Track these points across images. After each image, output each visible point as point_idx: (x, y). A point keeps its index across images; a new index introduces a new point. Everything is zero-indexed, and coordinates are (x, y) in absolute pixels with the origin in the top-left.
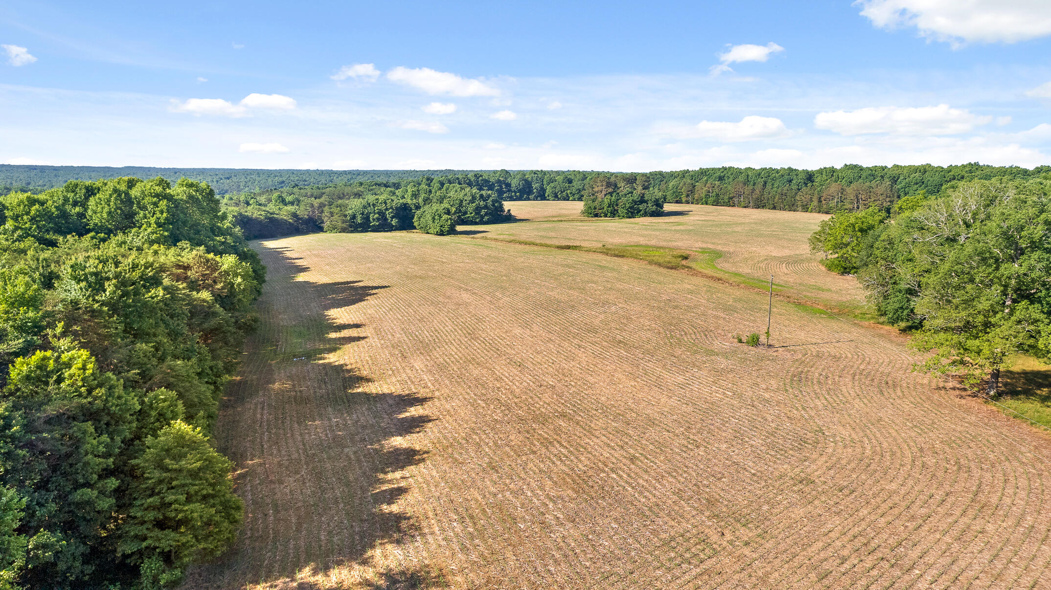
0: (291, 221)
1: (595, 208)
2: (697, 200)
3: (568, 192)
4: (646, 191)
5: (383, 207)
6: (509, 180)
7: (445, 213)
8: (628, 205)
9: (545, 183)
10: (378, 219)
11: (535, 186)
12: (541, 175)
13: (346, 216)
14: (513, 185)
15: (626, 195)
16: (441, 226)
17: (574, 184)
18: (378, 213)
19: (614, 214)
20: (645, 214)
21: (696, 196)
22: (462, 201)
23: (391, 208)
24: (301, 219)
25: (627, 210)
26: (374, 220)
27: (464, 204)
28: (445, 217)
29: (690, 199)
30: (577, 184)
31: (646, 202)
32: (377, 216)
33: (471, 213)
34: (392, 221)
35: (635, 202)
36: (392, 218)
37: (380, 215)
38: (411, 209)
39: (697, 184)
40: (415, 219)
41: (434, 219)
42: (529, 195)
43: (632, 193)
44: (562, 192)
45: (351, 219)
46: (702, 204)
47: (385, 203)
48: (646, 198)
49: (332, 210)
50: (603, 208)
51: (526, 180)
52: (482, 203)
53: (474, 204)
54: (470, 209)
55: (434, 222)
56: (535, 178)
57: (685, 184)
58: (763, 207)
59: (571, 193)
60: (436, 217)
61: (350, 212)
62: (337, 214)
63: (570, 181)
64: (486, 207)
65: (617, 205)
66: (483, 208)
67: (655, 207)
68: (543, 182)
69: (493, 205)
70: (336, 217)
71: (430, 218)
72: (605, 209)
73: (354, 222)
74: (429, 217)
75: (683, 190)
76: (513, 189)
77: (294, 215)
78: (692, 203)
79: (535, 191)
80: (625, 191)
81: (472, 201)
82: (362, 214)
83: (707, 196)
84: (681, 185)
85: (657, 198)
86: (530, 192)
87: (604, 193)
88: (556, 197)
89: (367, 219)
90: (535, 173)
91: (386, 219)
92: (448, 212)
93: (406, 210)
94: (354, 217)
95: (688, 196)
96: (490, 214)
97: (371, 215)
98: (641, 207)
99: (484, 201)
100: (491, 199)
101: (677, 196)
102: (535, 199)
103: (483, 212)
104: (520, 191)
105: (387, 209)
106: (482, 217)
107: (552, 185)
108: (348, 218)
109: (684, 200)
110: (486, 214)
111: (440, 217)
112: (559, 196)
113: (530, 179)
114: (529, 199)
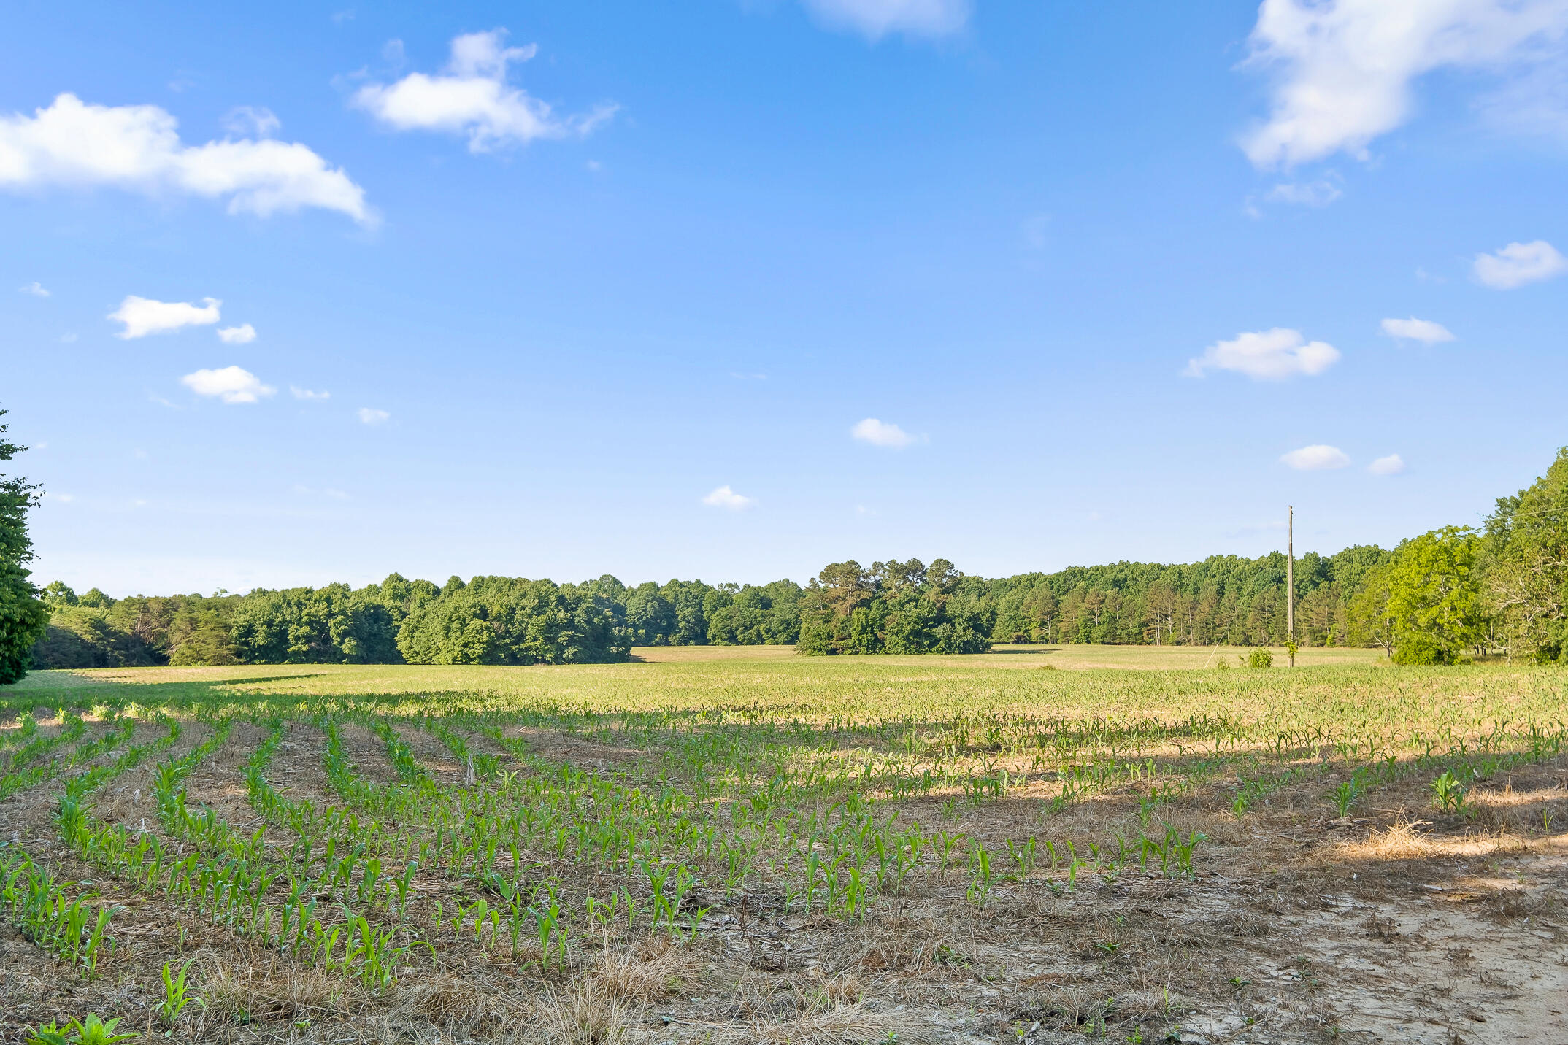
0: (88, 637)
1: (830, 636)
2: (1066, 634)
3: (762, 627)
4: (951, 598)
5: (322, 610)
6: (620, 600)
7: (475, 615)
8: (907, 628)
9: (706, 606)
10: (308, 639)
11: (683, 612)
12: (696, 593)
13: (228, 628)
14: (631, 610)
15: (902, 605)
16: (465, 645)
17: (776, 609)
18: (310, 623)
19: (875, 646)
20: (948, 649)
21: (1063, 627)
22: (513, 610)
23: (343, 612)
24: (115, 634)
25: (907, 638)
26: (297, 638)
27: (518, 617)
28: (478, 623)
29: (1049, 632)
30: (780, 610)
31: (949, 620)
32: (306, 629)
33: (535, 639)
34: (342, 643)
35: (925, 621)
36: (343, 635)
37: (311, 627)
38: (390, 619)
39: (1062, 598)
40: (402, 634)
41: (447, 628)
42: (668, 635)
43: (917, 601)
44: (746, 628)
45: (240, 635)
46: (1078, 642)
47: (329, 601)
48: (949, 613)
49: (194, 615)
50: (850, 636)
51: (662, 601)
52: (561, 615)
53: (543, 618)
54: (531, 631)
55: (447, 636)
56: (682, 597)
57: (1035, 599)
58: (1220, 641)
59: (768, 631)
60: (455, 625)
61: (241, 619)
62: (207, 622)
63: (766, 604)
64: (570, 625)
65: (882, 628)
66: (564, 627)
67: (970, 631)
68: (701, 604)
69: (589, 622)
70: (204, 631)
71: (439, 628)
72: (854, 637)
73: (247, 644)
74: (436, 626)
75: (1031, 611)
76: (630, 620)
77: (99, 625)
78: (1055, 641)
79: (682, 624)
80: (900, 597)
81: (539, 610)
82: (270, 624)
83: (1089, 623)
84: (1026, 601)
85: (975, 611)
86: (670, 628)
87: (851, 600)
88: (732, 639)
89: (282, 636)
90: (682, 586)
91: (327, 640)
92: (483, 614)
93: (376, 621)
94: (249, 631)
95: (1043, 624)
96: (580, 642)
97: (291, 629)
98: (939, 631)
99: (567, 610)
100: (584, 606)
101: (1018, 627)
102: (684, 641)
103: (563, 636)
104: (646, 624)
105: (330, 615)
106: (561, 649)
107: (723, 611)
108: (234, 633)
109: (1035, 634)
110: (571, 642)
111: (464, 623)
112: (740, 638)
113: (669, 599)
114: (667, 643)
